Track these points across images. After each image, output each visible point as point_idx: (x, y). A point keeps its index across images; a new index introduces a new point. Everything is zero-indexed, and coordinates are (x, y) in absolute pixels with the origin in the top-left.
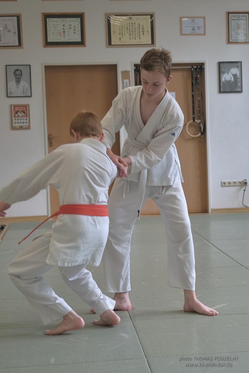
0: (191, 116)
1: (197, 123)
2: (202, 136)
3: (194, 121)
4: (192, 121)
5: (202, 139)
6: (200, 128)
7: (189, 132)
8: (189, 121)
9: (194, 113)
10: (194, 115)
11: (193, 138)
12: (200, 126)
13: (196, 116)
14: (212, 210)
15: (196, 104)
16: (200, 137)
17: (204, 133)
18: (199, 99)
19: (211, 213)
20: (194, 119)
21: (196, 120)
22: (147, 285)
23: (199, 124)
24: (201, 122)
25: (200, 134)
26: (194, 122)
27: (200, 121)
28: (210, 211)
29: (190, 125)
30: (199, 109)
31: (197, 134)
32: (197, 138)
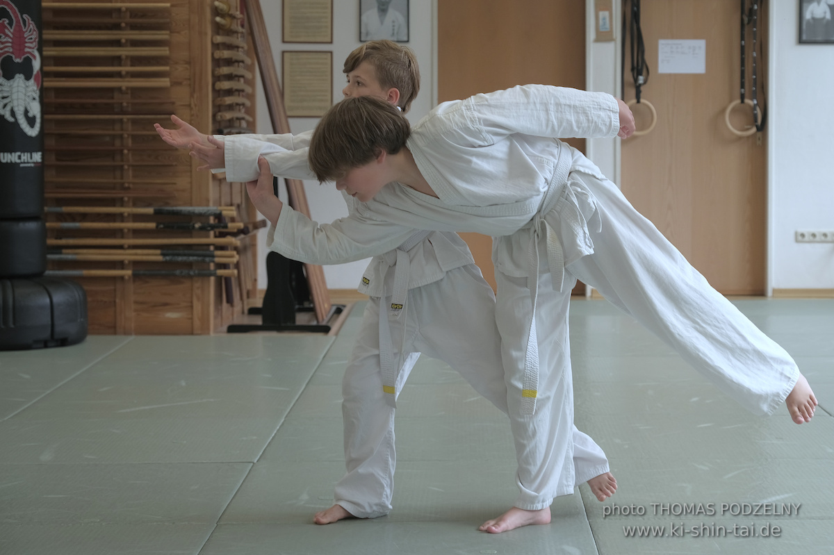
0: (737, 90)
1: (749, 105)
2: (759, 134)
3: (743, 102)
4: (738, 101)
5: (759, 139)
6: (755, 116)
7: (731, 125)
8: (731, 101)
9: (742, 86)
10: (743, 90)
11: (740, 138)
12: (755, 112)
13: (747, 91)
14: (775, 291)
15: (749, 66)
16: (754, 135)
17: (763, 127)
18: (755, 54)
19: (773, 296)
20: (742, 97)
21: (747, 101)
22: (627, 447)
23: (754, 108)
24: (757, 104)
25: (754, 130)
26: (742, 105)
27: (755, 102)
28: (770, 293)
29: (734, 110)
30: (754, 77)
31: (748, 129)
32: (748, 137)
